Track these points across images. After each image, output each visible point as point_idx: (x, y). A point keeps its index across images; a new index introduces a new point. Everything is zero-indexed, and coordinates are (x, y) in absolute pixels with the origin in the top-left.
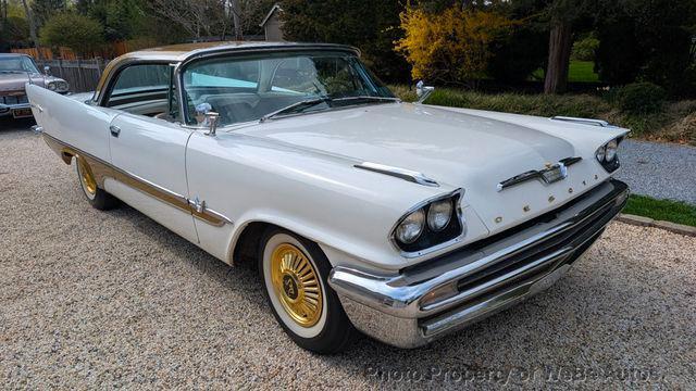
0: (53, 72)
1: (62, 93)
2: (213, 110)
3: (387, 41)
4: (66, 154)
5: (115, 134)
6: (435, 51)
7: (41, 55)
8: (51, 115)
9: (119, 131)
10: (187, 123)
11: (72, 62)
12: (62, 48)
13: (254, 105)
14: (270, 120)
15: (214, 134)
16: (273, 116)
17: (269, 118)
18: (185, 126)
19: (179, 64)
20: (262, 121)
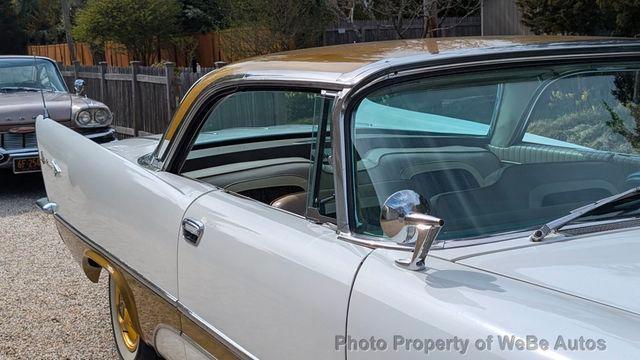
0: (89, 91)
1: (99, 141)
4: (91, 262)
5: (192, 238)
7: (73, 58)
8: (73, 183)
9: (201, 231)
10: (354, 229)
11: (121, 71)
12: (109, 44)
14: (558, 235)
15: (421, 266)
16: (566, 224)
17: (557, 229)
18: (348, 235)
19: (346, 91)
20: (540, 237)
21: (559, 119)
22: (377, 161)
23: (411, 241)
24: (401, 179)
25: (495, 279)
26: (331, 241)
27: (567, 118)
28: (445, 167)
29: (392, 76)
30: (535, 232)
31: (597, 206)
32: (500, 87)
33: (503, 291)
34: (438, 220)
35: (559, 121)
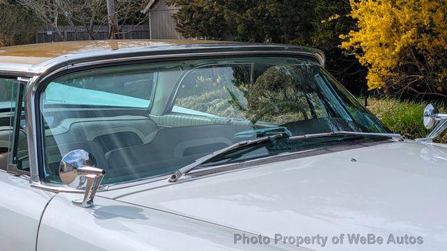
2: (92, 162)
3: (330, 34)
6: (404, 49)
10: (42, 178)
13: (146, 140)
14: (187, 177)
15: (90, 204)
16: (192, 169)
17: (187, 173)
18: (39, 184)
19: (35, 78)
20: (174, 179)
21: (203, 95)
22: (68, 127)
23: (83, 186)
24: (78, 140)
25: (142, 210)
26: (26, 188)
27: (208, 95)
28: (111, 131)
29: (70, 67)
30: (171, 176)
31: (213, 156)
32: (155, 74)
33: (148, 219)
34: (101, 170)
35: (202, 97)
